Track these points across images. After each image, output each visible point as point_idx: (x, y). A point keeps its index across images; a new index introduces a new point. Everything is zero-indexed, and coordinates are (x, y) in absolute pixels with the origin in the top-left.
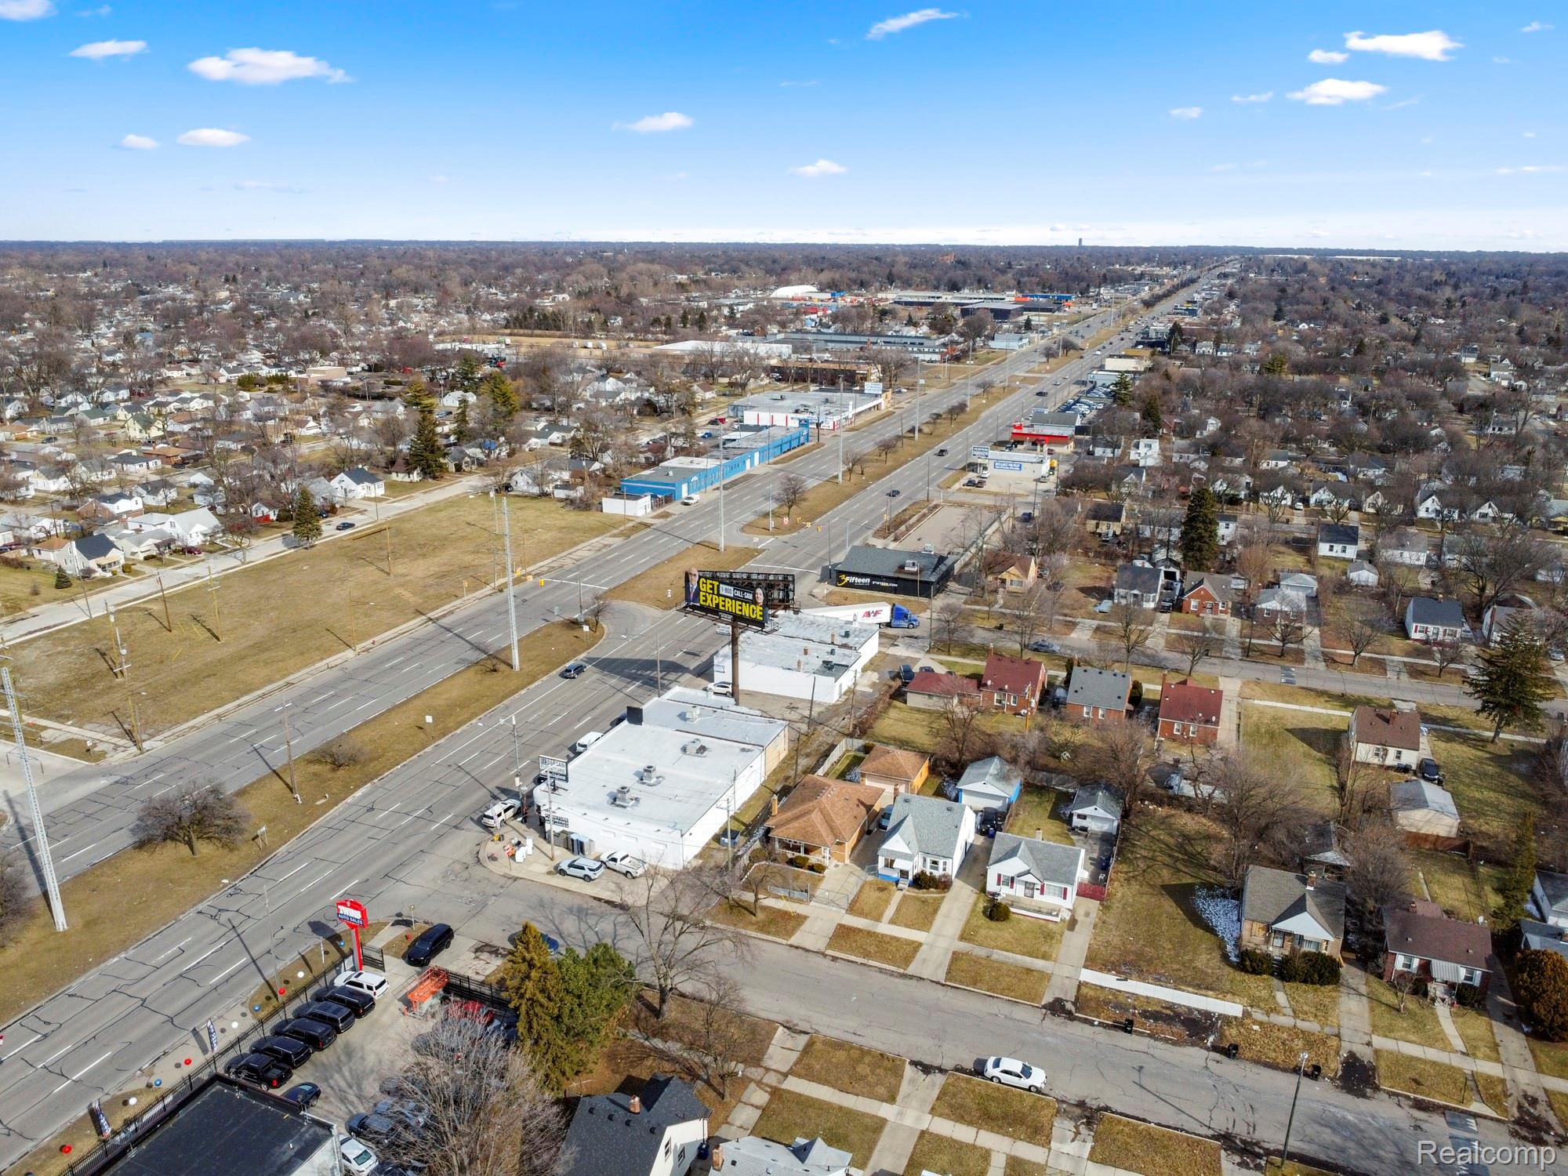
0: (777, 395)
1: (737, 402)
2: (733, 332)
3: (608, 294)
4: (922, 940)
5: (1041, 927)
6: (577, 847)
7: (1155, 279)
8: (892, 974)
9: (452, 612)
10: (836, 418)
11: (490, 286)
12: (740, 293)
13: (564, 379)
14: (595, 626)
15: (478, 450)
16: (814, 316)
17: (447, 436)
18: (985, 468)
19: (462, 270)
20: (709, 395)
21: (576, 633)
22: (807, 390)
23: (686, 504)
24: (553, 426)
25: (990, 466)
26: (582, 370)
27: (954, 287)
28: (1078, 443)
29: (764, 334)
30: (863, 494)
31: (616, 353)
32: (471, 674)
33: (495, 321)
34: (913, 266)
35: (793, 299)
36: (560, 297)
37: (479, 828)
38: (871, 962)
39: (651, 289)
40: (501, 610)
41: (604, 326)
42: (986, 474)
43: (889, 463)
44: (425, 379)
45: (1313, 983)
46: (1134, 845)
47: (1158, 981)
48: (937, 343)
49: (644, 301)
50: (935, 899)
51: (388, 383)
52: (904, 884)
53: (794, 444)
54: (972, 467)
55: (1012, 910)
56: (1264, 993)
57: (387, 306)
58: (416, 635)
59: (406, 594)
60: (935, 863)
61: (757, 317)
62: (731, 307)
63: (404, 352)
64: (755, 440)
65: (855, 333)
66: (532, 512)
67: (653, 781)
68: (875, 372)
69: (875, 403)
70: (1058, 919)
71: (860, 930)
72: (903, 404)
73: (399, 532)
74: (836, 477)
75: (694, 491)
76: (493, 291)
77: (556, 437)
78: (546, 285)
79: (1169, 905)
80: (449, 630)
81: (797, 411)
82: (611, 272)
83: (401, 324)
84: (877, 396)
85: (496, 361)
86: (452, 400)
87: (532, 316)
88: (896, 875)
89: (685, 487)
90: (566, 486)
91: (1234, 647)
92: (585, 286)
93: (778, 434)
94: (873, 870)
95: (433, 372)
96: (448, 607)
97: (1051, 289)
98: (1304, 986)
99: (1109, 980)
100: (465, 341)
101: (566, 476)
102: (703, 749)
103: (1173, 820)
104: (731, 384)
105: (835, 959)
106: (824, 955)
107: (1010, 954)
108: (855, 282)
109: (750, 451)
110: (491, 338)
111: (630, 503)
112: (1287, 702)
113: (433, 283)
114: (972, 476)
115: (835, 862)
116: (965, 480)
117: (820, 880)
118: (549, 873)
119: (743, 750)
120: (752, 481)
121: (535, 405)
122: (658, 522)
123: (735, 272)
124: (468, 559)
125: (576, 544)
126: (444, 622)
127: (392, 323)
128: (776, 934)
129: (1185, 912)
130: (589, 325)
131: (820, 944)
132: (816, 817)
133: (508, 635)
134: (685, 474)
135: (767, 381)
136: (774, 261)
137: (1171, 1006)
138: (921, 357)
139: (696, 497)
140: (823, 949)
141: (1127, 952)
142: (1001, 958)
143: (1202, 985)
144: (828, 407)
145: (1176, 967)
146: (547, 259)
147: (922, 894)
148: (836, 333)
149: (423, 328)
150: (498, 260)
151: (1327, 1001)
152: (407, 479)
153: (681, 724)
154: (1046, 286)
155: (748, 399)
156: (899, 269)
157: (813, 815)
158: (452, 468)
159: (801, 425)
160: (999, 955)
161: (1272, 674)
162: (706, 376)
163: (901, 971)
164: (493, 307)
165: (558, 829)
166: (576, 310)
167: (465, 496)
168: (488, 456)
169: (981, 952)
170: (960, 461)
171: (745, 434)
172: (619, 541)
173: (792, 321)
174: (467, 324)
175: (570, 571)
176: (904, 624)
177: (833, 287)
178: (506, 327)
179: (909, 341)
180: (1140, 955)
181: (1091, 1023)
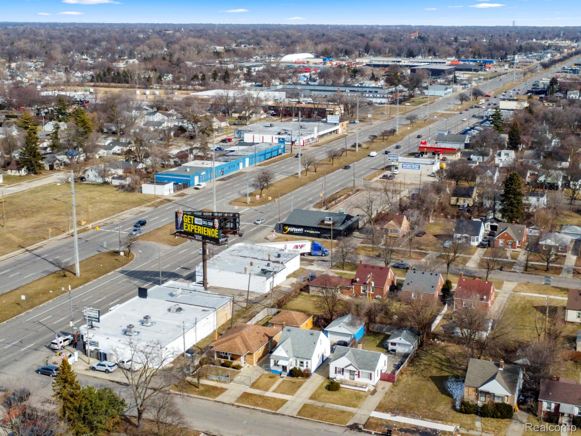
0: (268, 124)
1: (240, 128)
2: (248, 84)
3: (164, 59)
4: (287, 399)
5: (355, 394)
6: (102, 356)
7: (558, 49)
8: (268, 413)
9: (41, 247)
10: (305, 138)
11: (82, 54)
12: (259, 58)
13: (126, 113)
14: (128, 254)
15: (66, 157)
16: (307, 74)
17: (45, 149)
18: (397, 168)
19: (64, 43)
20: (223, 124)
21: (116, 257)
22: (291, 120)
23: (197, 189)
24: (115, 143)
25: (400, 166)
26: (139, 108)
27: (411, 54)
28: (464, 154)
29: (269, 85)
30: (313, 183)
31: (164, 97)
32: (50, 278)
33: (84, 77)
34: (386, 40)
35: (295, 63)
36: (131, 61)
37: (48, 350)
38: (258, 408)
39: (195, 56)
40: (71, 246)
41: (159, 79)
42: (396, 171)
43: (335, 165)
44: (32, 114)
45: (497, 417)
46: (421, 359)
47: (413, 417)
48: (387, 91)
49: (189, 64)
50: (300, 382)
51: (8, 117)
52: (285, 375)
53: (275, 153)
54: (389, 168)
55: (341, 386)
56: (469, 422)
57: (9, 67)
58: (18, 258)
59: (14, 237)
60: (302, 362)
61: (266, 74)
62: (249, 68)
63: (19, 96)
64: (247, 151)
65: (333, 85)
66: (96, 193)
67: (149, 324)
68: (340, 110)
69: (334, 129)
70: (366, 390)
71: (255, 395)
72: (354, 131)
73: (11, 203)
74: (297, 174)
75: (203, 181)
76: (85, 57)
77: (117, 149)
78: (122, 53)
79: (431, 385)
80: (39, 256)
81: (279, 134)
82: (169, 44)
83: (19, 78)
84: (335, 124)
85: (82, 103)
86: (49, 127)
87: (109, 74)
88: (280, 370)
89: (196, 179)
90: (120, 177)
91: (520, 266)
92: (149, 53)
93: (263, 147)
94: (268, 368)
95: (39, 110)
96: (39, 244)
97: (480, 56)
98: (493, 419)
99: (387, 416)
100: (63, 90)
101: (120, 172)
102: (180, 309)
103: (447, 348)
104: (240, 118)
105: (238, 406)
106: (233, 405)
107: (336, 405)
108: (341, 51)
109: (243, 157)
110: (79, 88)
111: (158, 187)
112: (541, 294)
113: (43, 51)
114: (388, 173)
115: (248, 365)
116: (381, 176)
117: (238, 373)
118: (86, 370)
119: (204, 310)
120: (242, 176)
121: (105, 130)
122: (177, 199)
123: (258, 44)
124: (53, 219)
125: (122, 211)
126: (35, 252)
127: (13, 77)
128: (207, 396)
129: (439, 388)
130: (149, 80)
131: (232, 401)
132: (238, 341)
133: (74, 259)
134: (197, 171)
135: (265, 116)
136: (288, 37)
137: (416, 427)
138: (374, 100)
139: (203, 184)
140: (232, 402)
141: (400, 405)
142: (330, 407)
143: (436, 418)
144: (302, 131)
145: (424, 411)
146: (125, 35)
147: (294, 379)
148: (319, 85)
149: (33, 82)
150: (90, 36)
151: (502, 426)
152: (17, 174)
153: (170, 298)
154: (477, 54)
155: (249, 127)
156: (377, 42)
157: (236, 339)
158: (47, 167)
159: (280, 142)
160: (328, 405)
161: (539, 280)
162: (224, 112)
163: (274, 411)
164: (84, 68)
165: (92, 348)
166: (139, 69)
167: (55, 184)
168: (71, 159)
169: (320, 404)
170: (382, 165)
171: (241, 148)
172: (150, 209)
173: (290, 77)
174: (64, 79)
175: (117, 225)
176: (320, 253)
177: (326, 54)
178: (91, 81)
179: (368, 90)
180: (406, 406)
181: (370, 433)
